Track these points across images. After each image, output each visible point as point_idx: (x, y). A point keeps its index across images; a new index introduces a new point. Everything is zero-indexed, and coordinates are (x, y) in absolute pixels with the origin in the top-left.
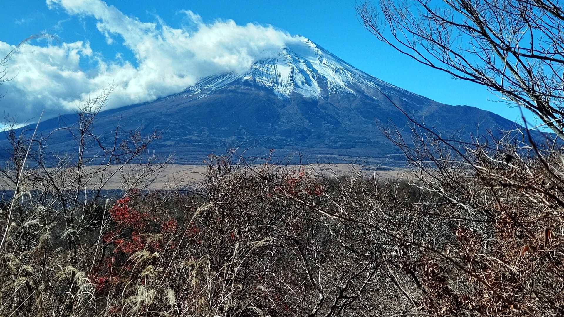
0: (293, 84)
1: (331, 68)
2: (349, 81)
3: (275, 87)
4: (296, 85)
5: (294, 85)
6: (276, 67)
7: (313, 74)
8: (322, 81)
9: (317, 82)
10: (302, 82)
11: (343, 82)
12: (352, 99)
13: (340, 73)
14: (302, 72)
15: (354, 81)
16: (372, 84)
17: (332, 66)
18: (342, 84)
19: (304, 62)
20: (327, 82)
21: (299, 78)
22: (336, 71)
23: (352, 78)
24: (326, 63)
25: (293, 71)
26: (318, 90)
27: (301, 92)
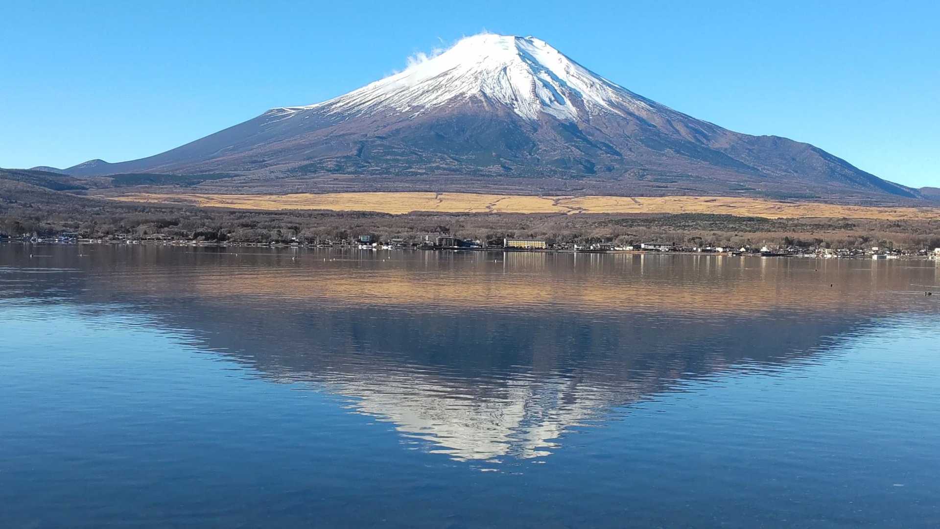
0: (538, 101)
1: (584, 82)
2: (611, 100)
3: (514, 104)
4: (543, 103)
5: (540, 102)
6: (509, 78)
7: (562, 89)
8: (576, 97)
9: (570, 100)
10: (550, 99)
11: (604, 100)
12: (623, 123)
13: (597, 89)
14: (546, 85)
15: (617, 100)
16: (643, 104)
17: (585, 79)
18: (603, 103)
19: (545, 73)
20: (583, 101)
21: (545, 94)
22: (592, 86)
23: (614, 96)
24: (575, 75)
25: (534, 85)
26: (574, 110)
27: (550, 111)
